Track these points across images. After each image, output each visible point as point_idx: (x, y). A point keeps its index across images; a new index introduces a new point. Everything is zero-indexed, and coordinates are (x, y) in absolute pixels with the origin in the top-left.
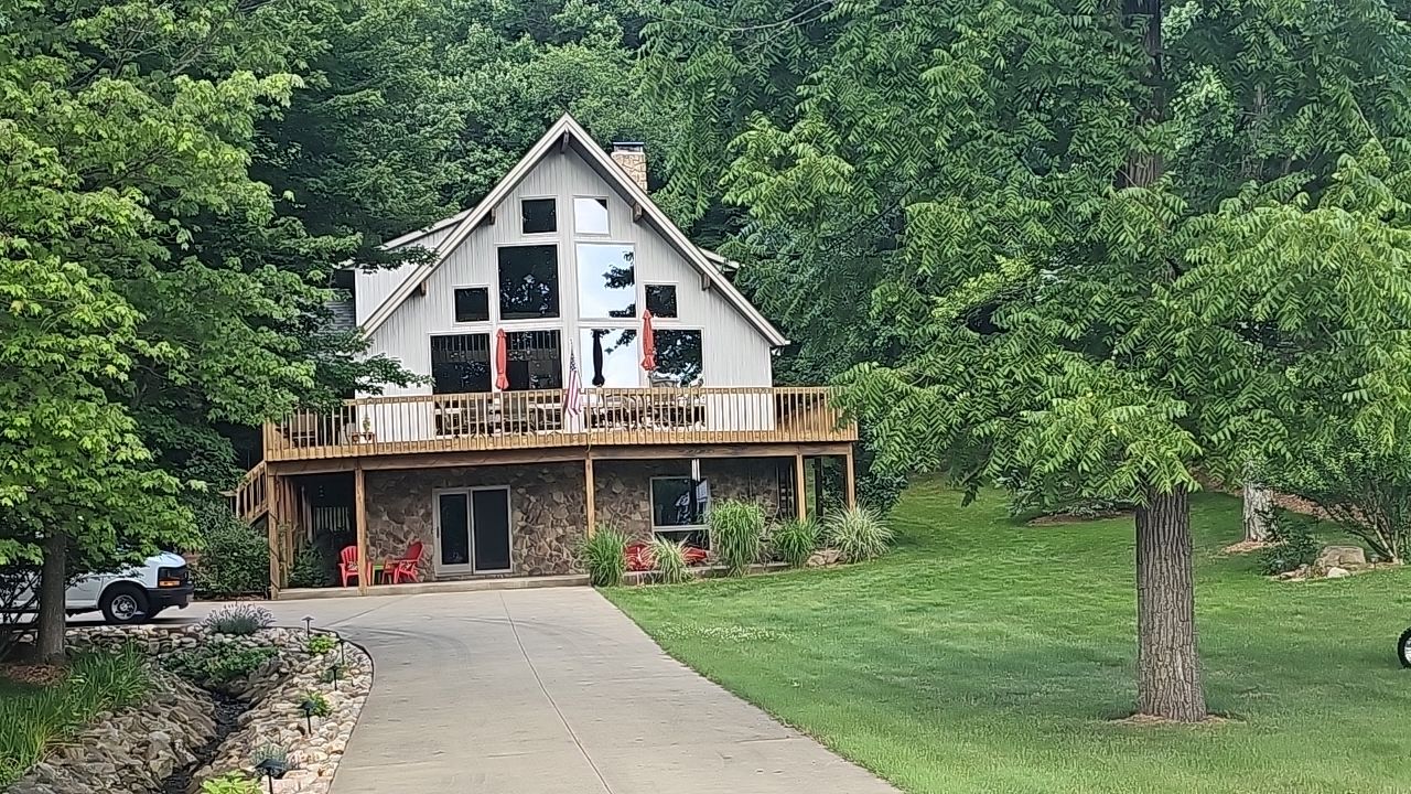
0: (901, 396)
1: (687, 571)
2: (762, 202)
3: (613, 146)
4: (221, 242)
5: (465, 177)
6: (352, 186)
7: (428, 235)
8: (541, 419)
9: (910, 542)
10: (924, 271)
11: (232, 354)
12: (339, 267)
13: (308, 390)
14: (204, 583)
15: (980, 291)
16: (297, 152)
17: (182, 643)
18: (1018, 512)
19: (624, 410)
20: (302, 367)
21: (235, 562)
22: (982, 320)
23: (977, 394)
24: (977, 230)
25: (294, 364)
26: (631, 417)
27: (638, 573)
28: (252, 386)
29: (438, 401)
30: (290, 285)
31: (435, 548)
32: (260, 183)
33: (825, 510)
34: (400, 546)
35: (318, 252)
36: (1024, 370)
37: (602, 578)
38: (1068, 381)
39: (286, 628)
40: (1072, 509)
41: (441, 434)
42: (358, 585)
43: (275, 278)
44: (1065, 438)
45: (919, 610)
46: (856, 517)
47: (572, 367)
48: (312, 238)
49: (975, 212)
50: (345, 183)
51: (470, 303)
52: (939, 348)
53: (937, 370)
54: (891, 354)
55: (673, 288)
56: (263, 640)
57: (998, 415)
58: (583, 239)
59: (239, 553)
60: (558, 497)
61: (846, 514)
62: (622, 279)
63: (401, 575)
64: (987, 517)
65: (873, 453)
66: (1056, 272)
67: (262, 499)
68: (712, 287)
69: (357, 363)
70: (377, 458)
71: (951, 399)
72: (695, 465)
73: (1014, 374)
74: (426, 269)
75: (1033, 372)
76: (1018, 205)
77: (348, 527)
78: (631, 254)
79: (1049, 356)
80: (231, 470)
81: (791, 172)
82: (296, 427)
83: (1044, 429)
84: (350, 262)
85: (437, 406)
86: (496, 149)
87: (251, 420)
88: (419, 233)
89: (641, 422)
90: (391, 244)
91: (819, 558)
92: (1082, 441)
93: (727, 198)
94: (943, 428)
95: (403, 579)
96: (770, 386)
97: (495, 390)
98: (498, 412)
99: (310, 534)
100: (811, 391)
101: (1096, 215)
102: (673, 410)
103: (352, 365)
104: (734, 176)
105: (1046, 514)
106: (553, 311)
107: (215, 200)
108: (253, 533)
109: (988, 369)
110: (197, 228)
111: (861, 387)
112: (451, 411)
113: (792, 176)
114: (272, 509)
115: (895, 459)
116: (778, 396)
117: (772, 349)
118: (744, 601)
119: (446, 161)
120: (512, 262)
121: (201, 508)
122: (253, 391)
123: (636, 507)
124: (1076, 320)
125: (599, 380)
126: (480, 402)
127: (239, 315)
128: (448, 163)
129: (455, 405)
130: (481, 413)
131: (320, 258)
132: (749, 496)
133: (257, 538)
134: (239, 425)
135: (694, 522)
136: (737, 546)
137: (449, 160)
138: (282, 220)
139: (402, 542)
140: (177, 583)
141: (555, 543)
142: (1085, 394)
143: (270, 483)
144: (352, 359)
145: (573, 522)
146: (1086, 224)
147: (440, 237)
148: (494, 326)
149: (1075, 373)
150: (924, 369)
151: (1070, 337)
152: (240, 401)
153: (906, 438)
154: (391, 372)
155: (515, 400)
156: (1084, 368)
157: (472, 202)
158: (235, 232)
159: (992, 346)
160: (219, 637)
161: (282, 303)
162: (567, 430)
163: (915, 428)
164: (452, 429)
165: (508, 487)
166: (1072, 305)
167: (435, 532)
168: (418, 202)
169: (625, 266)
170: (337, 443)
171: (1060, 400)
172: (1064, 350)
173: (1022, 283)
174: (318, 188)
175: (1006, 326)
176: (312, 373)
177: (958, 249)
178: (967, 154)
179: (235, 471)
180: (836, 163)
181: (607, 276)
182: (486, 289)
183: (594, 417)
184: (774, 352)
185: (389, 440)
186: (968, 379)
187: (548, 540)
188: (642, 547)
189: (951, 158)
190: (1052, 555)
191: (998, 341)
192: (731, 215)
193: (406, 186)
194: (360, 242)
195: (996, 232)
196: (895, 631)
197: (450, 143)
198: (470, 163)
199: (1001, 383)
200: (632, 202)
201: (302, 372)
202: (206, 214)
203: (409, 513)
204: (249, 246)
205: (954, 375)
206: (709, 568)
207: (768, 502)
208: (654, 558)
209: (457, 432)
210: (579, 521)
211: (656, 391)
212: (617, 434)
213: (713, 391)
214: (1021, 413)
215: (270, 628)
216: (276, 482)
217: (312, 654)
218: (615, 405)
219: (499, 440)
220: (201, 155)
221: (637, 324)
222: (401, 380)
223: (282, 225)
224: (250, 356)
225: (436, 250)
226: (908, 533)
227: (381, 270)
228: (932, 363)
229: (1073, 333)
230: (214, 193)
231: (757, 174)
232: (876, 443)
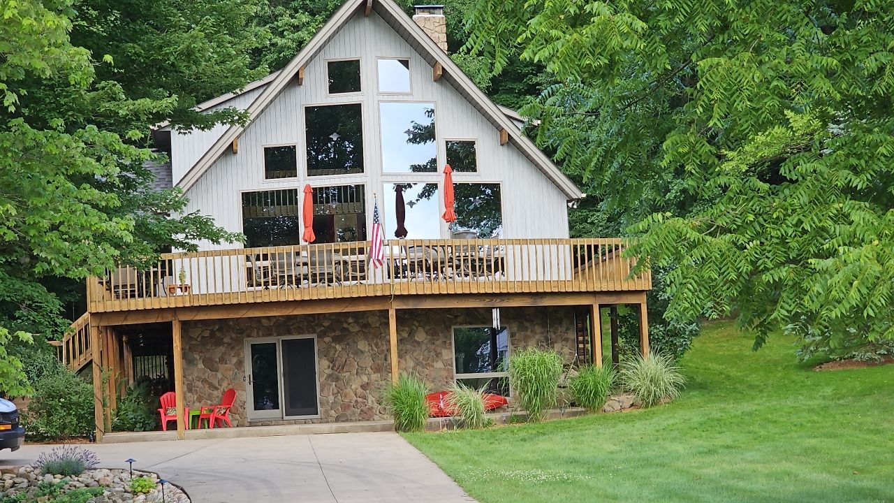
0: (694, 245)
1: (486, 417)
2: (558, 58)
3: (414, 9)
4: (46, 105)
5: (274, 41)
6: (166, 50)
7: (239, 96)
8: (346, 270)
9: (701, 387)
10: (715, 124)
11: (57, 211)
12: (156, 128)
13: (128, 246)
14: (34, 428)
15: (768, 145)
16: (116, 19)
17: (14, 483)
18: (806, 358)
19: (426, 260)
20: (123, 222)
21: (62, 407)
22: (772, 172)
23: (766, 243)
24: (766, 85)
25: (114, 219)
26: (432, 268)
27: (440, 419)
28: (76, 241)
29: (249, 253)
30: (111, 144)
31: (247, 394)
32: (82, 48)
33: (621, 357)
34: (215, 392)
35: (136, 115)
36: (812, 219)
37: (406, 423)
38: (855, 230)
39: (111, 470)
40: (859, 355)
41: (252, 286)
42: (176, 429)
43: (97, 138)
44: (851, 284)
45: (711, 452)
46: (650, 364)
47: (376, 219)
48: (130, 101)
49: (764, 68)
50: (161, 48)
51: (279, 161)
52: (731, 199)
53: (728, 221)
54: (684, 206)
55: (471, 144)
56: (89, 481)
57: (787, 262)
58: (386, 98)
59: (66, 399)
60: (362, 345)
61: (641, 361)
62: (424, 134)
63: (216, 419)
64: (776, 363)
65: (666, 302)
66: (842, 126)
67: (87, 348)
68: (510, 142)
69: (173, 220)
70: (192, 309)
71: (743, 248)
72: (496, 314)
73: (802, 223)
74: (237, 129)
75: (820, 221)
76: (806, 61)
77: (166, 375)
78: (432, 111)
79: (836, 206)
80: (57, 320)
81: (586, 30)
82: (117, 279)
83: (832, 276)
84: (166, 123)
85: (248, 259)
86: (303, 13)
87: (75, 273)
88: (231, 95)
89: (442, 272)
90: (204, 106)
91: (616, 403)
92: (867, 288)
93: (526, 55)
94: (733, 276)
95: (219, 423)
96: (567, 236)
97: (302, 243)
98: (305, 264)
99: (131, 382)
100: (607, 241)
101: (881, 69)
102: (474, 261)
103: (169, 222)
104: (531, 33)
105: (834, 360)
106: (358, 166)
107: (39, 64)
108: (78, 380)
109: (778, 218)
110: (23, 92)
111: (656, 237)
112: (262, 263)
113: (587, 34)
114: (96, 358)
115: (687, 305)
116: (575, 247)
117: (568, 202)
118: (544, 445)
119: (255, 26)
120: (319, 121)
121: (29, 357)
122: (77, 246)
123: (438, 355)
124: (863, 170)
125: (401, 232)
126: (289, 254)
127: (63, 173)
128: (258, 28)
129: (265, 257)
130: (289, 265)
131: (138, 120)
132: (548, 343)
133: (82, 385)
134: (64, 280)
135: (494, 369)
136: (536, 394)
137: (258, 24)
138: (103, 83)
139: (217, 389)
140: (9, 427)
141: (360, 391)
142: (871, 242)
143: (93, 333)
144: (169, 215)
145: (378, 369)
146: (873, 78)
147: (250, 98)
148: (302, 182)
149: (862, 222)
150: (716, 219)
151: (856, 187)
152: (65, 256)
153: (698, 285)
154: (204, 228)
155: (321, 252)
156: (869, 216)
157: (280, 65)
158: (59, 95)
159: (782, 196)
160: (49, 477)
161: (103, 161)
162: (370, 281)
163: (706, 276)
164: (262, 280)
165: (314, 336)
166: (859, 157)
167: (247, 379)
168: (230, 65)
169: (426, 122)
170: (155, 295)
171: (846, 248)
172: (851, 199)
173: (809, 137)
174: (135, 53)
175: (794, 178)
176: (132, 229)
177: (749, 103)
178: (756, 11)
179: (60, 321)
180: (630, 20)
181: (408, 132)
182: (294, 147)
183: (397, 267)
184: (570, 205)
185: (204, 291)
186: (758, 228)
187: (353, 387)
188: (444, 393)
189: (741, 14)
190: (838, 399)
191: (787, 192)
192: (528, 74)
193: (218, 50)
194: (176, 104)
195: (784, 87)
196: (688, 473)
197: (259, 8)
198: (278, 26)
199: (790, 231)
200: (432, 62)
201: (122, 227)
202: (32, 80)
203: (222, 360)
204: (71, 109)
205: (745, 225)
206: (509, 414)
207: (566, 350)
208: (455, 404)
209: (266, 284)
210: (383, 368)
211: (457, 242)
212: (419, 284)
213: (512, 242)
214: (809, 261)
215: (95, 469)
216: (100, 332)
217: (135, 493)
218: (417, 255)
219: (307, 291)
220: (26, 22)
221: (438, 178)
222: (215, 237)
223: (103, 88)
224: (73, 212)
225: (246, 111)
226: (699, 379)
227: (196, 131)
228: (723, 212)
229: (859, 183)
230: (39, 58)
231: (554, 33)
232: (669, 289)
